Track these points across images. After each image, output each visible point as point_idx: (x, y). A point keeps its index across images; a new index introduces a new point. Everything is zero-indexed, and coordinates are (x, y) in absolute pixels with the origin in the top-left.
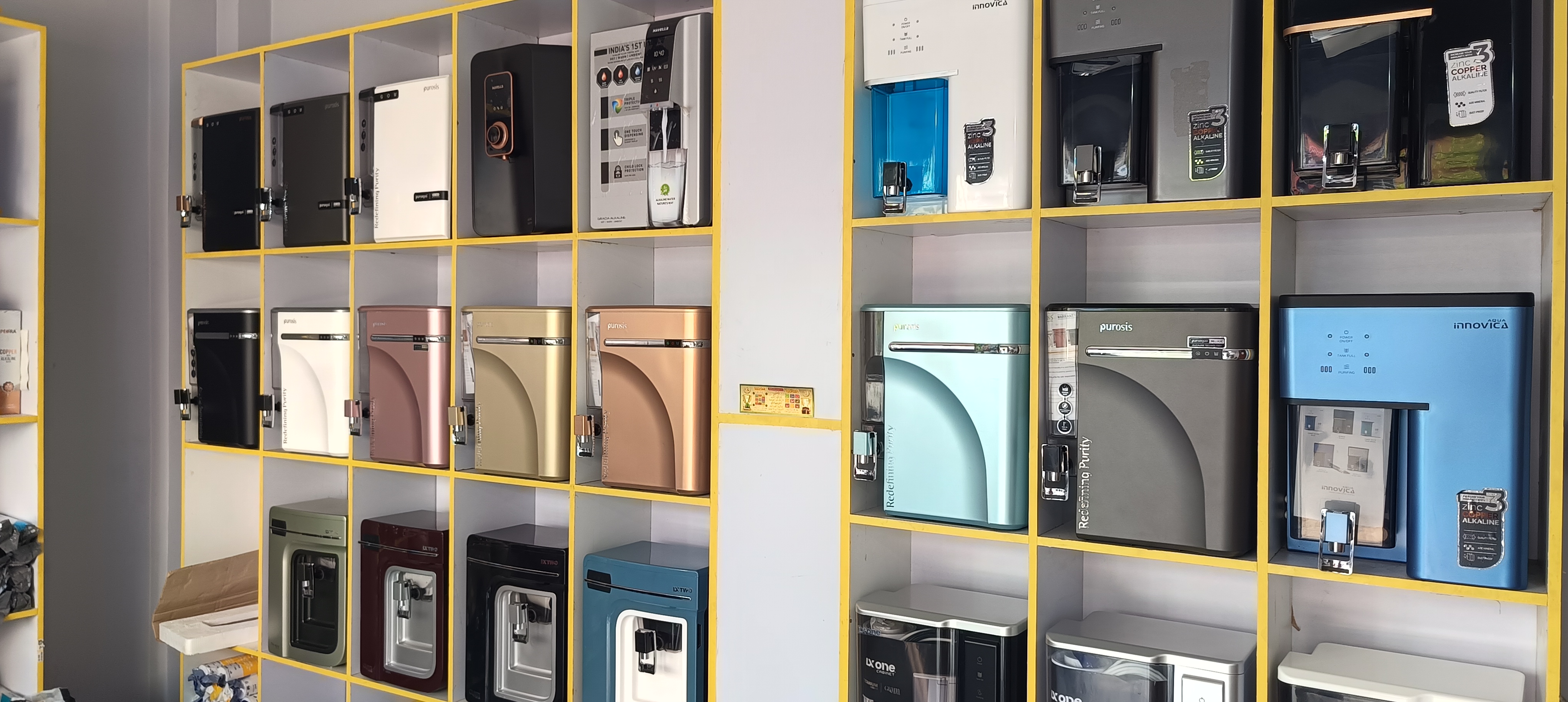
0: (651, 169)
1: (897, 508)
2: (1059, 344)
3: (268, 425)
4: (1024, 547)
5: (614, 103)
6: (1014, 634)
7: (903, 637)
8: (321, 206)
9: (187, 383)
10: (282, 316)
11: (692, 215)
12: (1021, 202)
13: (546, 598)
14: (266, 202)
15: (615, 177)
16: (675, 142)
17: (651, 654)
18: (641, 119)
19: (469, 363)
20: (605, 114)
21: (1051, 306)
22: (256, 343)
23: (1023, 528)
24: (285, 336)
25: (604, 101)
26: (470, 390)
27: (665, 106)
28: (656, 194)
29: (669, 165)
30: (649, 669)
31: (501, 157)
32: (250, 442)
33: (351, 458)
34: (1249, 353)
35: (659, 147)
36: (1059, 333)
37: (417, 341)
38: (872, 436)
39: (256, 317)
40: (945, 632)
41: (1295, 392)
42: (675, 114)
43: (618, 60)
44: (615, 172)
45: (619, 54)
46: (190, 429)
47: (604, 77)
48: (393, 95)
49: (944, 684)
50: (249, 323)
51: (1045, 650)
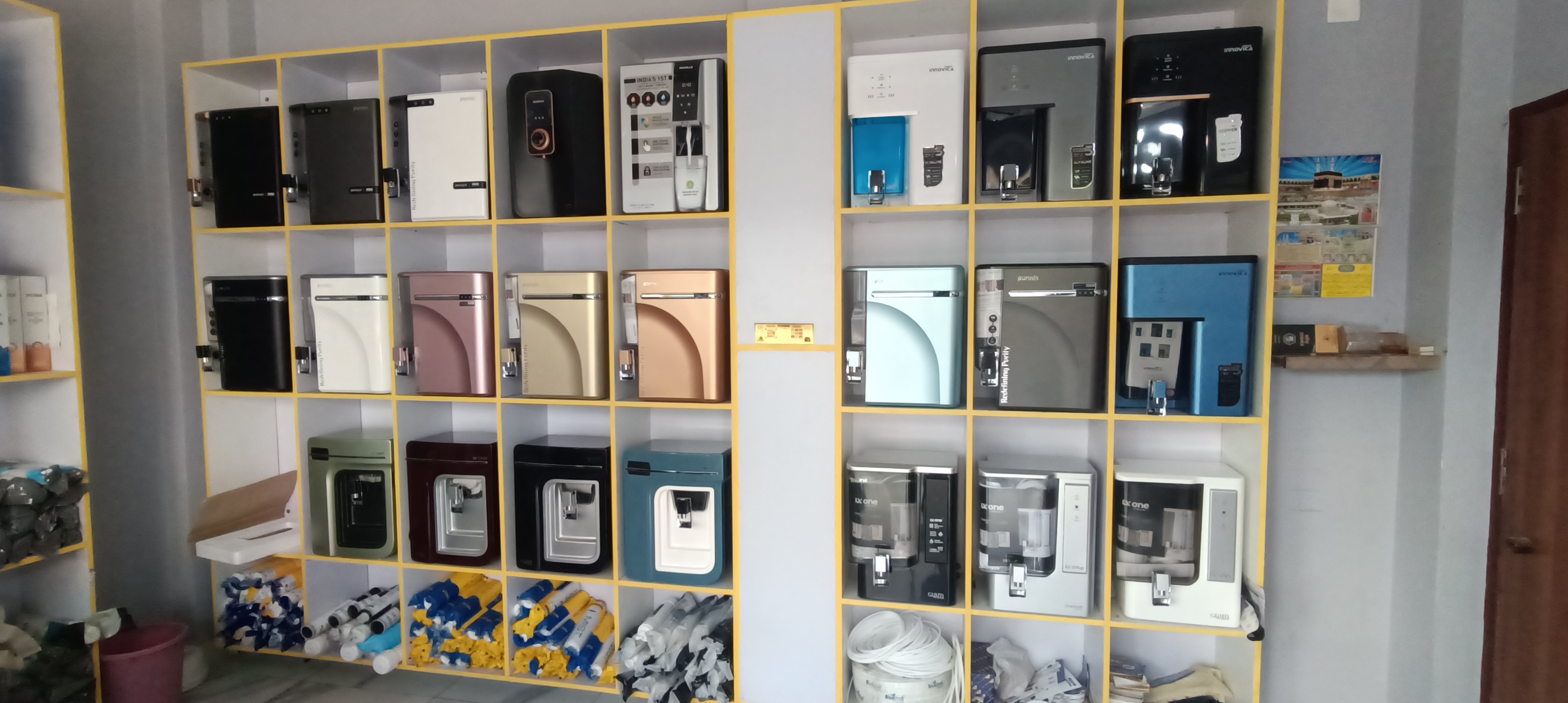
0: (678, 170)
1: (875, 400)
2: (989, 289)
3: (305, 372)
4: (963, 417)
5: (643, 120)
6: (956, 471)
7: (881, 482)
8: (352, 190)
9: (207, 339)
10: (314, 282)
11: (713, 202)
12: (961, 199)
14: (293, 185)
15: (645, 175)
16: (698, 149)
17: (689, 514)
18: (668, 133)
19: (512, 315)
20: (634, 127)
21: (981, 266)
22: (285, 305)
23: (962, 405)
24: (318, 298)
25: (634, 119)
27: (689, 124)
28: (682, 187)
29: (693, 167)
30: (688, 525)
31: (541, 157)
32: (282, 386)
33: (394, 393)
34: (1105, 292)
35: (685, 153)
36: (988, 283)
37: (464, 299)
38: (861, 354)
39: (283, 282)
40: (912, 475)
41: (1130, 314)
42: (698, 132)
43: (646, 87)
44: (645, 171)
45: (647, 84)
47: (633, 100)
48: (429, 102)
50: (276, 288)
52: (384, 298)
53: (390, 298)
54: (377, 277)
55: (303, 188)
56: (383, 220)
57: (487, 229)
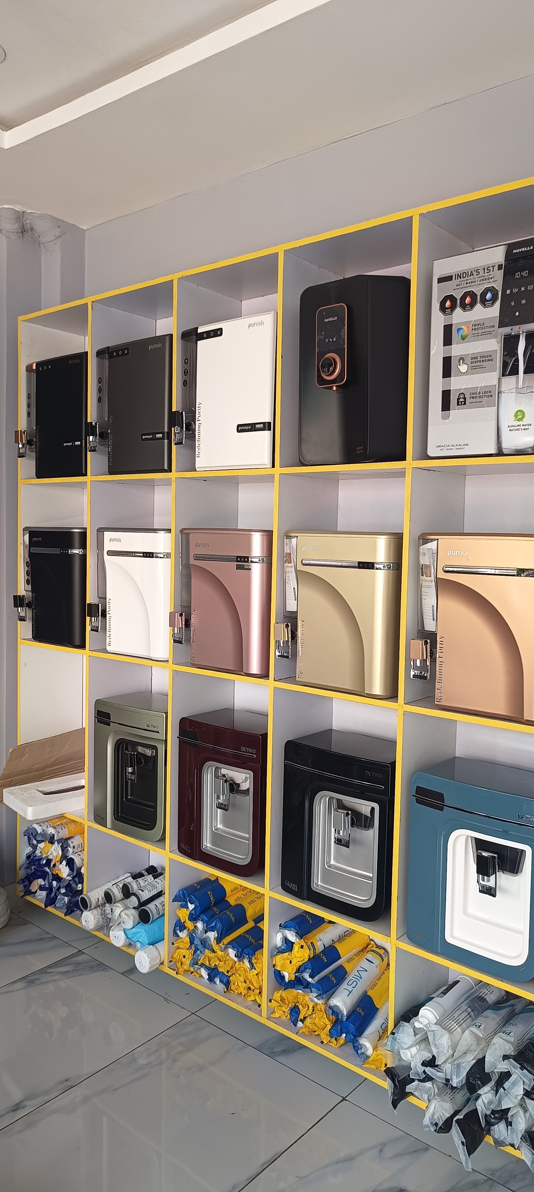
0: (503, 396)
3: (95, 629)
5: (459, 330)
8: (143, 437)
9: (23, 589)
10: (108, 535)
14: (94, 434)
15: (458, 404)
17: (492, 878)
18: (492, 345)
19: (292, 582)
20: (448, 341)
22: (84, 557)
24: (111, 553)
25: (448, 330)
26: (291, 606)
28: (507, 419)
29: (526, 390)
30: (490, 891)
31: (331, 388)
32: (77, 642)
33: (171, 661)
35: (514, 371)
37: (240, 561)
39: (83, 535)
43: (465, 285)
44: (458, 399)
45: (467, 280)
46: (25, 629)
47: (448, 304)
48: (217, 333)
50: (77, 541)
52: (167, 556)
53: (173, 556)
54: (162, 533)
55: (103, 436)
56: (170, 470)
57: (270, 478)
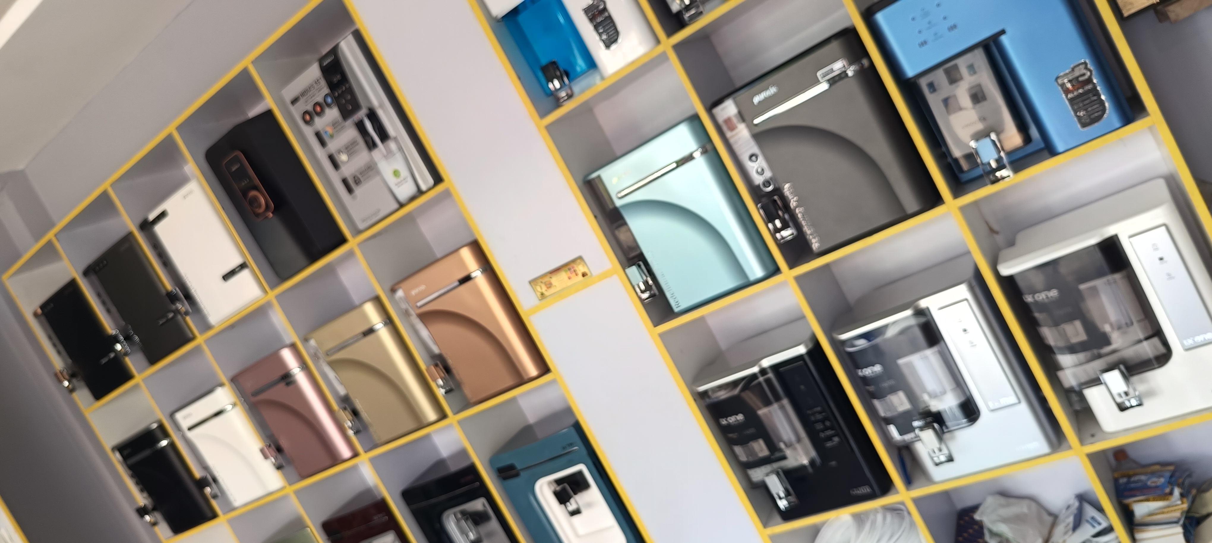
1: (684, 305)
2: (732, 128)
3: (215, 497)
4: (784, 284)
5: (325, 132)
6: (811, 346)
7: (736, 391)
9: (142, 499)
10: (179, 416)
11: (426, 180)
12: (651, 42)
13: (479, 505)
14: (119, 342)
15: (356, 185)
16: (384, 136)
17: (572, 501)
18: (350, 133)
19: (331, 374)
21: (712, 106)
22: (172, 445)
23: (776, 271)
24: (190, 429)
26: (342, 391)
27: (362, 114)
28: (391, 181)
29: (389, 154)
30: (576, 512)
34: (865, 62)
36: (728, 121)
37: (285, 380)
38: (639, 266)
40: (763, 371)
41: (910, 71)
42: (373, 116)
44: (354, 181)
46: (163, 530)
47: (308, 117)
48: (163, 215)
49: (782, 408)
50: (159, 434)
51: (838, 346)
52: (233, 406)
53: (238, 402)
54: (219, 389)
55: (127, 340)
56: (194, 337)
